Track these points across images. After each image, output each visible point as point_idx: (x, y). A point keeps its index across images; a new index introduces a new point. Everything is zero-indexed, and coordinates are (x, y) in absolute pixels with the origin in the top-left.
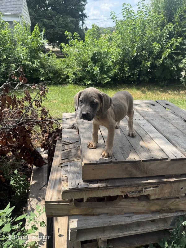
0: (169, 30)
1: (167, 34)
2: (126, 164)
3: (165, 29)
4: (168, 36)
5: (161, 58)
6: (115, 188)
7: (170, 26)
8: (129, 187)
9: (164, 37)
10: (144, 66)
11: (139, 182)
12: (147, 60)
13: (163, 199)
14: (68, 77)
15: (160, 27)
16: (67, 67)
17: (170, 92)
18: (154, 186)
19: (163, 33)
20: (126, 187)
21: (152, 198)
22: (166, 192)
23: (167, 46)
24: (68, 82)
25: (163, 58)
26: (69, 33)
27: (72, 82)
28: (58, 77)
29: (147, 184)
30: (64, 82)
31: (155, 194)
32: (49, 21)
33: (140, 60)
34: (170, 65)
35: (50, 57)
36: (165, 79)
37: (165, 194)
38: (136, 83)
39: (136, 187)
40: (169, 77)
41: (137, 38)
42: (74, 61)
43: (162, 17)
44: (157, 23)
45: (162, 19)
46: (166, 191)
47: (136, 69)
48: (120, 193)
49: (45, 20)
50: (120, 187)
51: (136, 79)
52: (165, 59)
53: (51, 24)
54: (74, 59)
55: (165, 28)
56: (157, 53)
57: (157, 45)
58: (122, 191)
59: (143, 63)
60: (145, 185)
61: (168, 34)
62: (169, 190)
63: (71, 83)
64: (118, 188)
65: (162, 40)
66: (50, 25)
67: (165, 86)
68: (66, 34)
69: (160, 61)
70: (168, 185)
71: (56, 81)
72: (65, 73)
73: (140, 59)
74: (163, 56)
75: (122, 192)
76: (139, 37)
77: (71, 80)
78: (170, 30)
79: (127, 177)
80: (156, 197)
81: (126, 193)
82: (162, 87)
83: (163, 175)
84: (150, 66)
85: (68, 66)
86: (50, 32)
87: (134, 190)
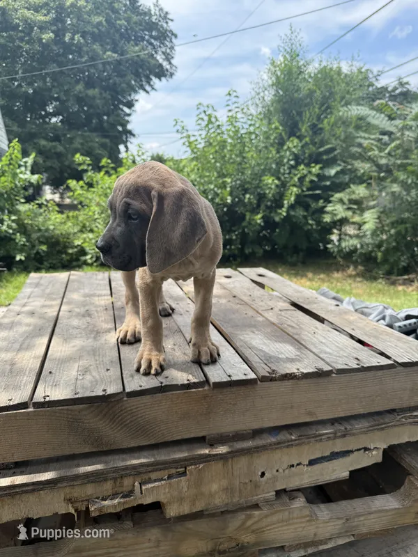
0: (294, 153)
1: (289, 160)
2: (76, 407)
3: (286, 151)
4: (292, 163)
5: (283, 206)
6: (42, 489)
7: (293, 144)
8: (88, 482)
9: (284, 165)
10: (250, 224)
11: (122, 464)
12: (255, 211)
13: (213, 515)
14: (83, 252)
15: (276, 146)
16: (81, 231)
17: (310, 275)
18: (173, 471)
19: (282, 157)
20: (78, 482)
21: (172, 511)
22: (213, 490)
23: (292, 182)
24: (85, 263)
25: (286, 206)
26: (84, 158)
27: (95, 261)
28: (60, 252)
29: (150, 469)
30: (75, 263)
31: (181, 500)
32: (50, 144)
33: (241, 213)
34: (303, 221)
35: (42, 210)
36: (296, 250)
37: (211, 495)
38: (239, 260)
39: (115, 479)
40: (304, 245)
41: (231, 168)
42: (96, 217)
43: (276, 128)
44: (268, 138)
45: (278, 131)
46: (215, 487)
47: (235, 231)
48: (63, 504)
49: (43, 142)
50: (59, 485)
51: (236, 252)
52: (292, 207)
53: (54, 149)
54: (96, 213)
55: (285, 147)
56: (273, 196)
57: (270, 181)
58: (68, 497)
59: (248, 217)
60: (143, 470)
61: (292, 160)
62: (224, 483)
63: (91, 265)
64: (51, 488)
65: (282, 171)
66: (53, 151)
67: (299, 264)
68: (77, 160)
69: (281, 214)
70: (217, 467)
71: (54, 262)
72: (77, 243)
73: (240, 210)
74: (286, 202)
75: (70, 501)
76: (232, 166)
77: (92, 258)
78: (296, 152)
79: (87, 450)
80: (186, 509)
81: (86, 503)
82: (293, 265)
83: (201, 434)
84: (262, 224)
85: (83, 229)
86: (54, 166)
87: (110, 492)
